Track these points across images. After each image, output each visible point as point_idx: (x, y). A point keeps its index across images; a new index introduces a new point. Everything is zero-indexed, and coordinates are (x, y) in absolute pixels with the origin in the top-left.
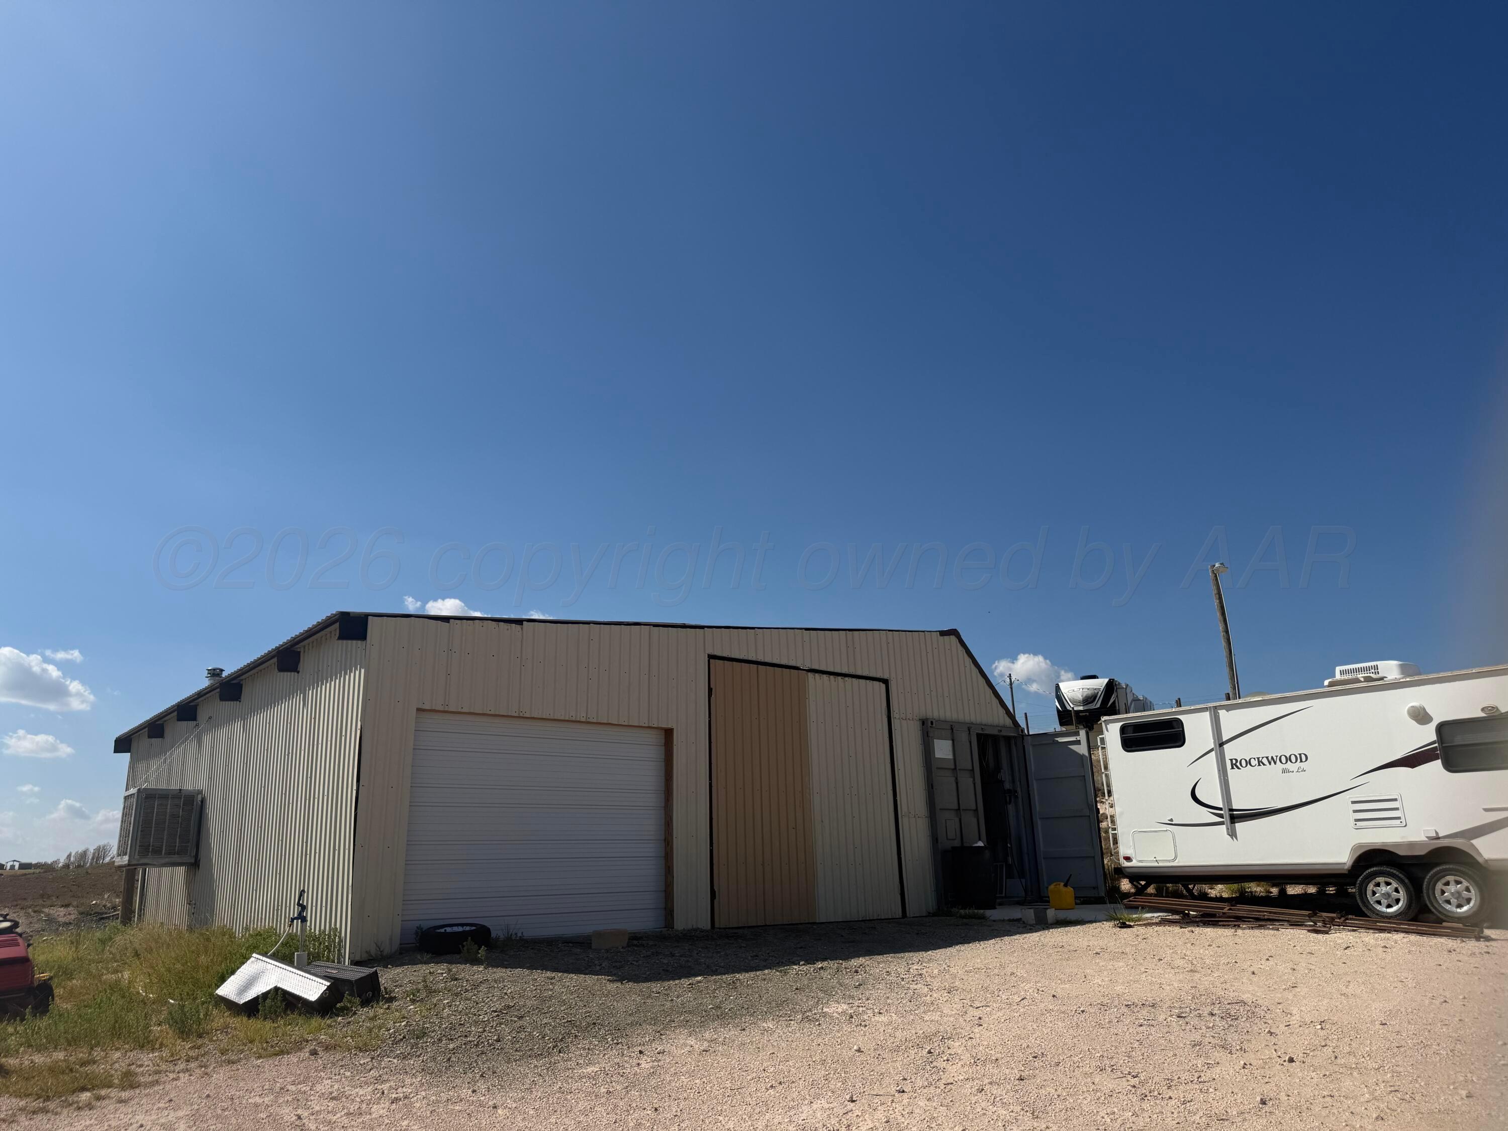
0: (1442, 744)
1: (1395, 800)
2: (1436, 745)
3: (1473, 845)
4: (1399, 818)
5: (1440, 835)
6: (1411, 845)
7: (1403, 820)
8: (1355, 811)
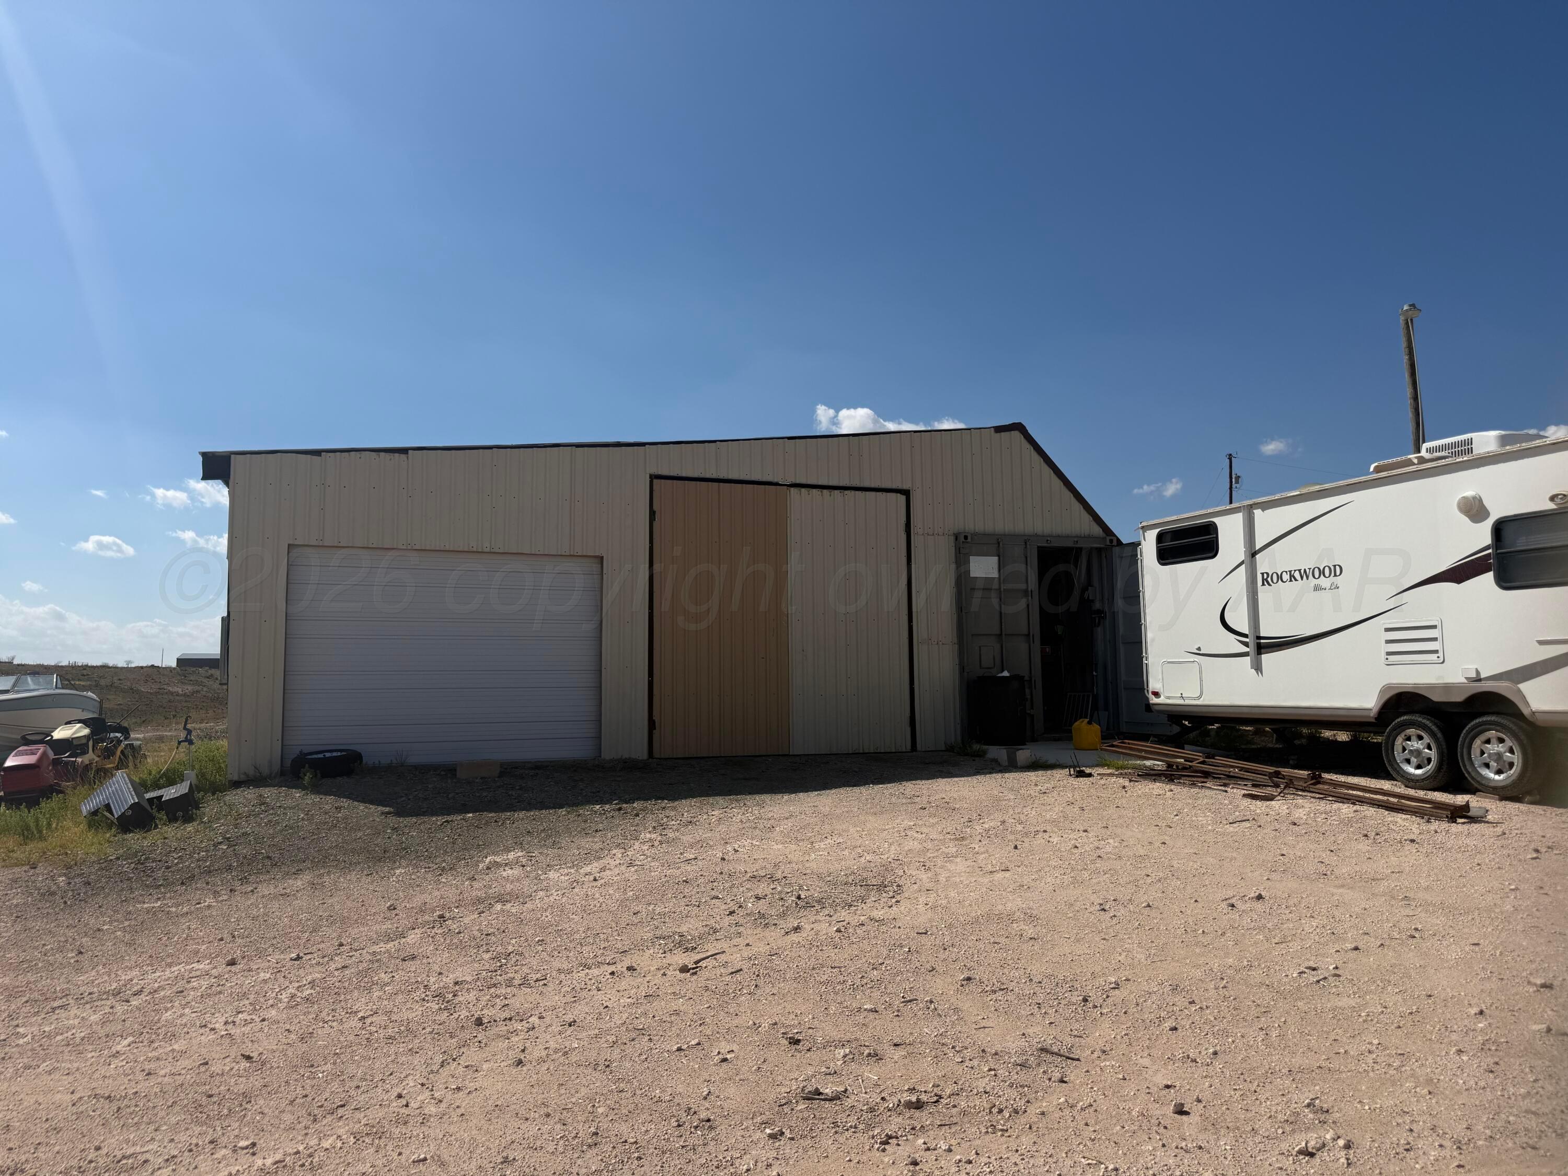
0: (1497, 550)
1: (1434, 627)
2: (1490, 551)
3: (1519, 691)
4: (1436, 652)
5: (1483, 676)
6: (1447, 688)
7: (1440, 654)
8: (1388, 642)
